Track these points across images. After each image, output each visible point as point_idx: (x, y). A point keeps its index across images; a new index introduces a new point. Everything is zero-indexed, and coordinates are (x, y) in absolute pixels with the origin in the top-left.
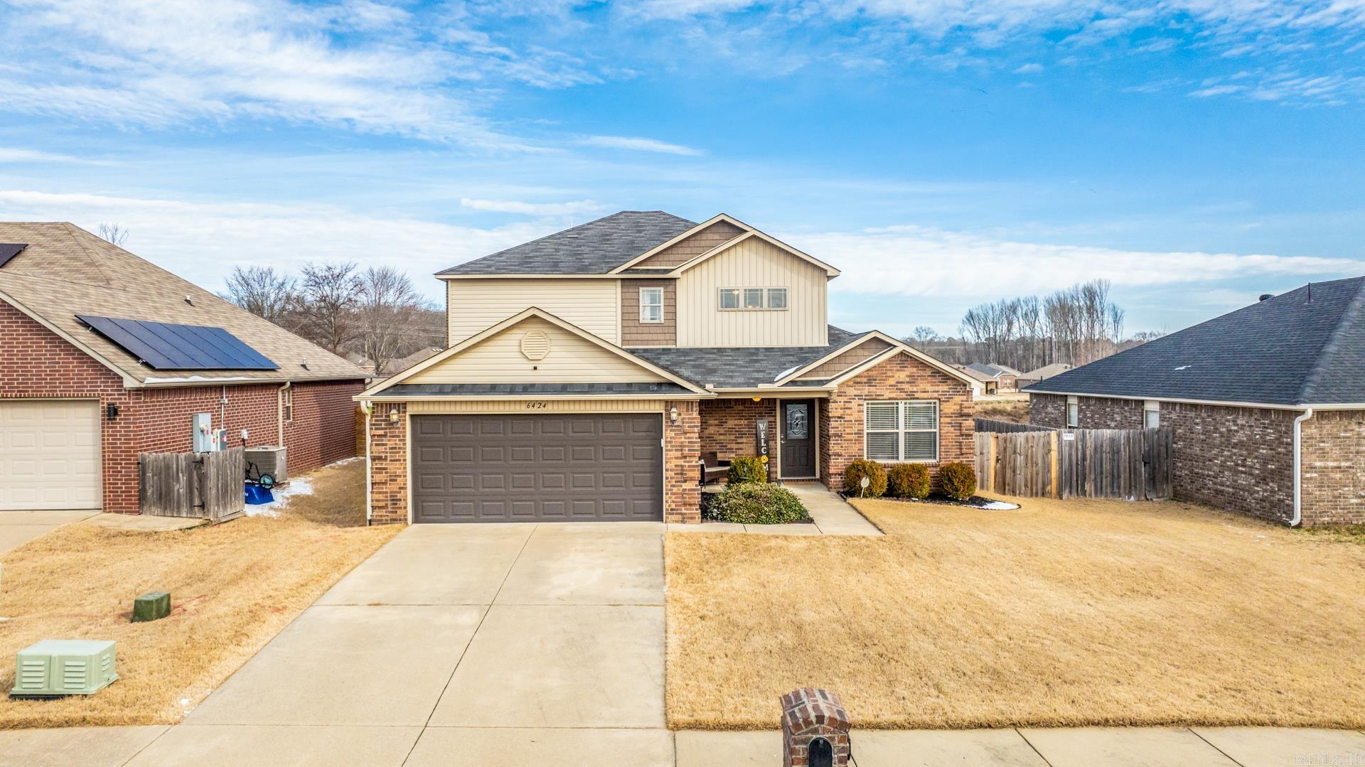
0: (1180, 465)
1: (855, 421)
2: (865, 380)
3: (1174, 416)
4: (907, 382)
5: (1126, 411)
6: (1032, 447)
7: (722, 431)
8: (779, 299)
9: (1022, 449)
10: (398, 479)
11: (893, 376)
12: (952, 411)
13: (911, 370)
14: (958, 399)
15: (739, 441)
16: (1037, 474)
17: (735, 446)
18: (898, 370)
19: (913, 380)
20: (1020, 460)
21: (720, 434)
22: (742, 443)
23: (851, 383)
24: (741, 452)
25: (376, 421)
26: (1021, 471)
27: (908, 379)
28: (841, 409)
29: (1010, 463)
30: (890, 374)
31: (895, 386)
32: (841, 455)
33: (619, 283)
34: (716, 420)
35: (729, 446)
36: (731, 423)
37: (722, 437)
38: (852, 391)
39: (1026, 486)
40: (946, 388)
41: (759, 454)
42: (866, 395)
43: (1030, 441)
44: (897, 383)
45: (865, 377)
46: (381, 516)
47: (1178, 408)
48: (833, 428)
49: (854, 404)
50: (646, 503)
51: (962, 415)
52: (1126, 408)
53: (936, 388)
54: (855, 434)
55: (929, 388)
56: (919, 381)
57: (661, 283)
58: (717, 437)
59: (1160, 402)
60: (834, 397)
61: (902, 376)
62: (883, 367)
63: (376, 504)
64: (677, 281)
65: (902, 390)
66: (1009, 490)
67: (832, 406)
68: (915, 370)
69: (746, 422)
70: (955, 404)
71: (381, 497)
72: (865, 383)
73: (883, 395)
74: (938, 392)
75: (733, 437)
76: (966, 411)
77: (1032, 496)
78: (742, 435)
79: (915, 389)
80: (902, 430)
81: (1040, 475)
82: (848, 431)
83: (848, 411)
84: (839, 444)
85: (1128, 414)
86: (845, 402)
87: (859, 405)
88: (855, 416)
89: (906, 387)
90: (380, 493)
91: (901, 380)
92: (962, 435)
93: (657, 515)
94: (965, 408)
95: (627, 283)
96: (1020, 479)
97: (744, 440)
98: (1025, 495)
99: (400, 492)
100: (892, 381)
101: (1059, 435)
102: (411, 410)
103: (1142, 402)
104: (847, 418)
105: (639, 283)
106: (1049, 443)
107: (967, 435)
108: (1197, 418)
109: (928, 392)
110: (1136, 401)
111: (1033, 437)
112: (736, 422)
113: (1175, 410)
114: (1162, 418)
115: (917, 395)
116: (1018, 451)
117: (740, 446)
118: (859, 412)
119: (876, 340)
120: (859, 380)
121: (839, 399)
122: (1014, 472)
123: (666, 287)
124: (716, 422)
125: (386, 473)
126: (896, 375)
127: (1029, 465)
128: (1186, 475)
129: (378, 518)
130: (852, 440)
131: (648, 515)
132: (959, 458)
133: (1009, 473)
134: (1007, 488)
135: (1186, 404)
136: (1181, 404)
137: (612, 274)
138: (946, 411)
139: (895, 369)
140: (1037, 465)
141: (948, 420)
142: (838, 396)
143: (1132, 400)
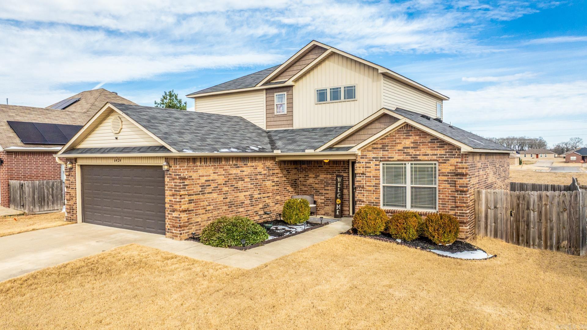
1: (373, 177)
2: (380, 146)
4: (412, 148)
6: (546, 205)
7: (317, 181)
8: (350, 93)
9: (536, 207)
11: (401, 143)
12: (448, 171)
13: (413, 138)
14: (453, 161)
15: (326, 188)
16: (552, 229)
17: (324, 192)
18: (404, 138)
19: (416, 146)
20: (533, 215)
21: (316, 184)
22: (328, 190)
23: (370, 149)
24: (327, 196)
25: (66, 167)
26: (534, 225)
27: (412, 145)
28: (363, 167)
29: (523, 217)
30: (398, 141)
31: (402, 150)
32: (363, 202)
33: (265, 92)
34: (313, 174)
35: (321, 191)
36: (322, 176)
37: (317, 186)
38: (371, 155)
39: (540, 238)
40: (443, 152)
41: (336, 198)
42: (381, 158)
43: (543, 199)
44: (404, 148)
45: (380, 144)
46: (69, 217)
48: (357, 181)
49: (372, 165)
51: (457, 175)
53: (435, 152)
54: (373, 186)
55: (429, 152)
56: (421, 146)
57: (285, 89)
58: (314, 185)
60: (359, 159)
61: (408, 142)
62: (394, 136)
63: (67, 211)
64: (294, 87)
65: (408, 154)
66: (523, 241)
67: (357, 165)
68: (417, 138)
69: (330, 176)
70: (451, 165)
71: (68, 207)
72: (380, 148)
73: (393, 158)
74: (437, 155)
75: (323, 186)
76: (460, 171)
77: (546, 248)
78: (328, 184)
79: (418, 153)
80: (409, 185)
81: (555, 230)
82: (368, 184)
83: (368, 170)
84: (361, 193)
86: (366, 163)
87: (376, 165)
88: (373, 173)
89: (411, 151)
90: (68, 205)
91: (407, 146)
92: (457, 191)
94: (459, 168)
95: (268, 91)
96: (533, 231)
97: (329, 188)
98: (539, 246)
99: (74, 206)
100: (400, 147)
102: (80, 162)
104: (368, 174)
105: (274, 91)
107: (461, 191)
109: (428, 155)
111: (547, 196)
112: (325, 176)
115: (419, 158)
116: (531, 207)
117: (327, 192)
118: (376, 170)
119: (385, 115)
120: (375, 146)
121: (362, 160)
122: (528, 225)
123: (288, 91)
124: (314, 176)
126: (403, 143)
127: (543, 220)
130: (371, 191)
132: (455, 210)
133: (522, 226)
134: (520, 238)
137: (257, 87)
138: (443, 171)
139: (402, 137)
140: (551, 221)
141: (445, 178)
142: (361, 158)
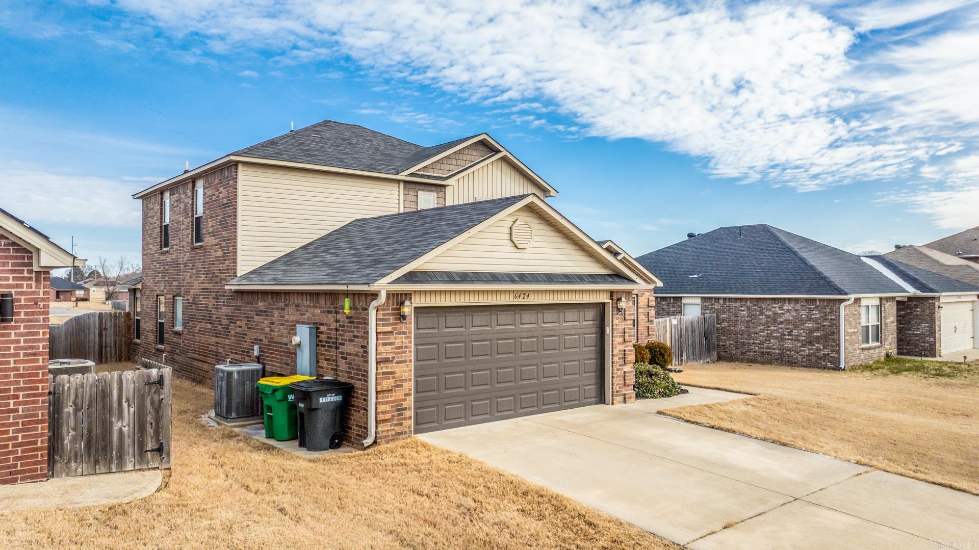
0: (725, 338)
3: (717, 306)
5: (663, 305)
6: (659, 329)
10: (405, 384)
12: (644, 303)
25: (384, 315)
33: (402, 185)
43: (658, 325)
46: (388, 431)
47: (721, 301)
50: (592, 389)
51: (649, 306)
52: (663, 303)
57: (436, 188)
59: (702, 298)
63: (381, 417)
64: (447, 188)
70: (645, 299)
71: (387, 407)
76: (651, 303)
85: (665, 307)
90: (387, 403)
92: (649, 321)
93: (601, 399)
95: (408, 186)
99: (405, 400)
101: (670, 321)
102: (416, 301)
103: (681, 298)
105: (417, 187)
106: (666, 326)
108: (742, 307)
110: (674, 298)
111: (659, 323)
113: (718, 302)
114: (704, 308)
123: (439, 192)
125: (393, 378)
128: (731, 344)
129: (385, 434)
131: (594, 400)
132: (647, 338)
135: (730, 299)
136: (725, 299)
137: (402, 176)
138: (641, 303)
143: (670, 298)
